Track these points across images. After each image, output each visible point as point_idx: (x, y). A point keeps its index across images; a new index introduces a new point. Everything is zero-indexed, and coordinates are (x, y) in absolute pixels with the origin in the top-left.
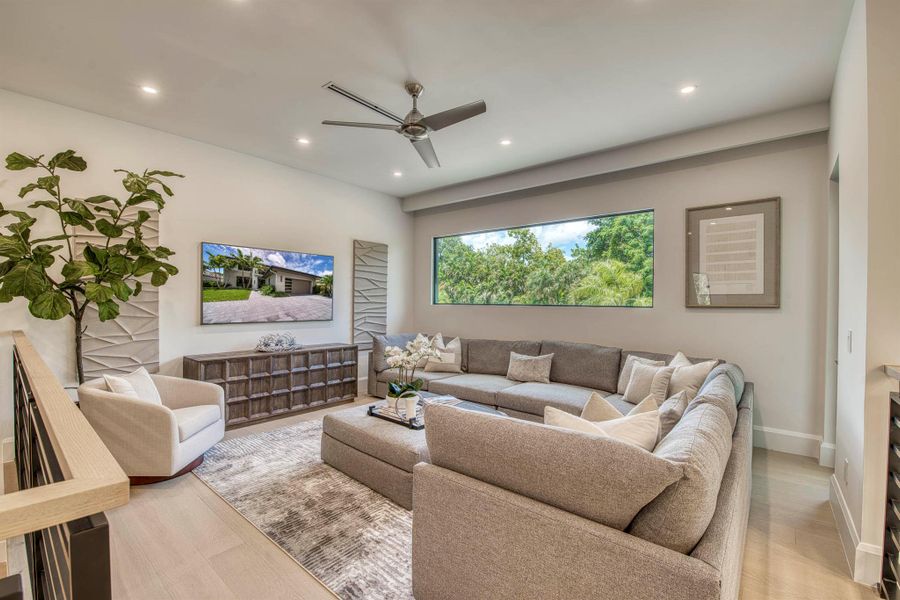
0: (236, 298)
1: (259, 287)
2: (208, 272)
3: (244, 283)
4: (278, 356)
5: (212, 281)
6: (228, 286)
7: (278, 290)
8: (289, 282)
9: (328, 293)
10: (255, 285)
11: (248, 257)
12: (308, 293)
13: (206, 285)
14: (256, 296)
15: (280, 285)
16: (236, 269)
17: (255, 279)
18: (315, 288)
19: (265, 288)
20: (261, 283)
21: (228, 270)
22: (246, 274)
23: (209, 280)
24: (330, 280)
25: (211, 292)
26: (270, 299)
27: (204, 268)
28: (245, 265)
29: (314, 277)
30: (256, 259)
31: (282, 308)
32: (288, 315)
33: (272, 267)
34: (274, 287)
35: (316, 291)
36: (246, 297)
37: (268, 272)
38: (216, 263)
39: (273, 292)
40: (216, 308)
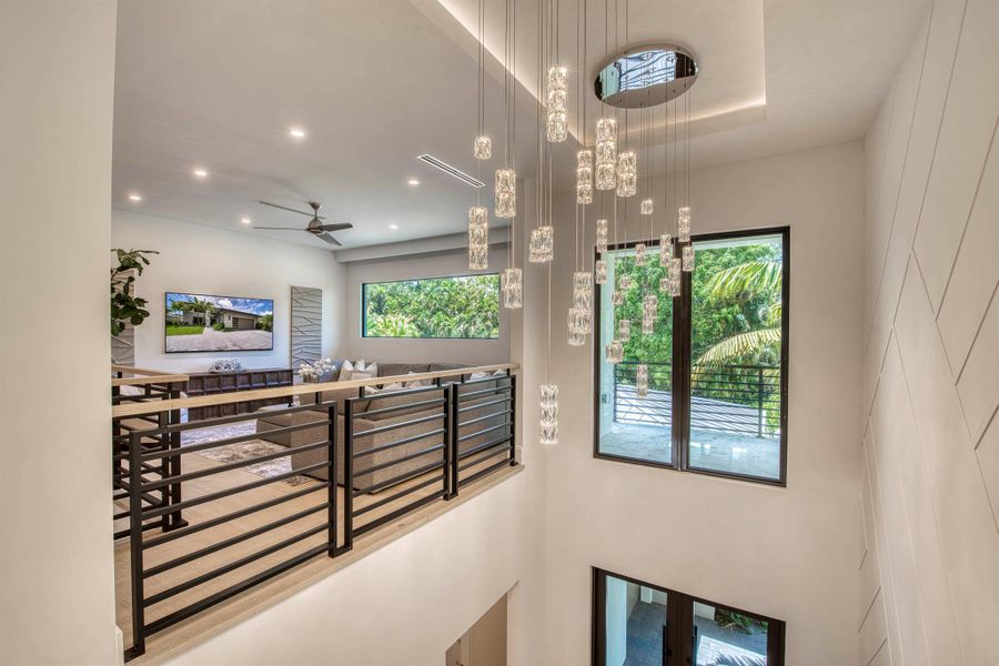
0: (193, 333)
1: (211, 324)
2: (170, 314)
3: (199, 322)
4: (227, 376)
5: (173, 321)
6: (186, 324)
7: (226, 326)
8: (235, 320)
9: (269, 329)
10: (208, 323)
11: (202, 303)
12: (252, 329)
13: (168, 323)
14: (208, 331)
15: (228, 323)
16: (193, 311)
17: (208, 319)
18: (257, 324)
19: (216, 325)
20: (213, 322)
21: (186, 312)
22: (201, 315)
23: (171, 319)
24: (271, 319)
25: (172, 328)
26: (220, 334)
27: (167, 311)
28: (200, 308)
29: (257, 316)
30: (209, 304)
31: (230, 340)
32: (235, 345)
33: (222, 310)
34: (223, 324)
35: (259, 327)
36: (201, 333)
37: (218, 315)
38: (177, 307)
39: (223, 328)
40: (178, 340)
